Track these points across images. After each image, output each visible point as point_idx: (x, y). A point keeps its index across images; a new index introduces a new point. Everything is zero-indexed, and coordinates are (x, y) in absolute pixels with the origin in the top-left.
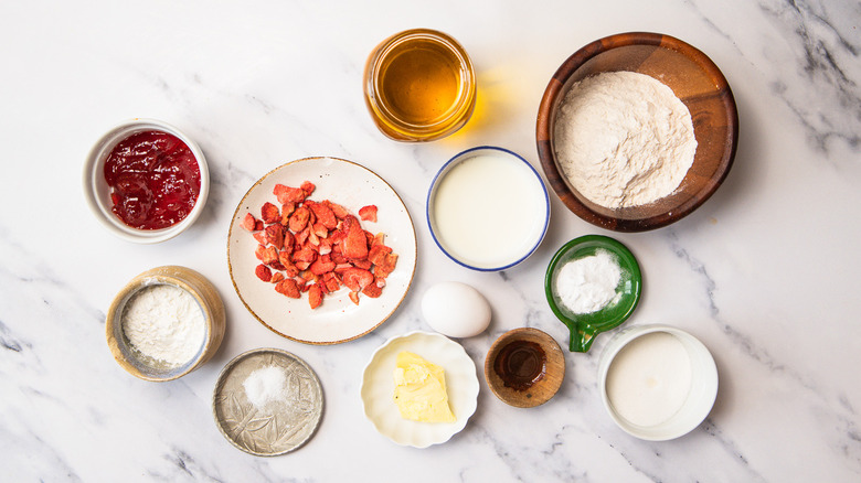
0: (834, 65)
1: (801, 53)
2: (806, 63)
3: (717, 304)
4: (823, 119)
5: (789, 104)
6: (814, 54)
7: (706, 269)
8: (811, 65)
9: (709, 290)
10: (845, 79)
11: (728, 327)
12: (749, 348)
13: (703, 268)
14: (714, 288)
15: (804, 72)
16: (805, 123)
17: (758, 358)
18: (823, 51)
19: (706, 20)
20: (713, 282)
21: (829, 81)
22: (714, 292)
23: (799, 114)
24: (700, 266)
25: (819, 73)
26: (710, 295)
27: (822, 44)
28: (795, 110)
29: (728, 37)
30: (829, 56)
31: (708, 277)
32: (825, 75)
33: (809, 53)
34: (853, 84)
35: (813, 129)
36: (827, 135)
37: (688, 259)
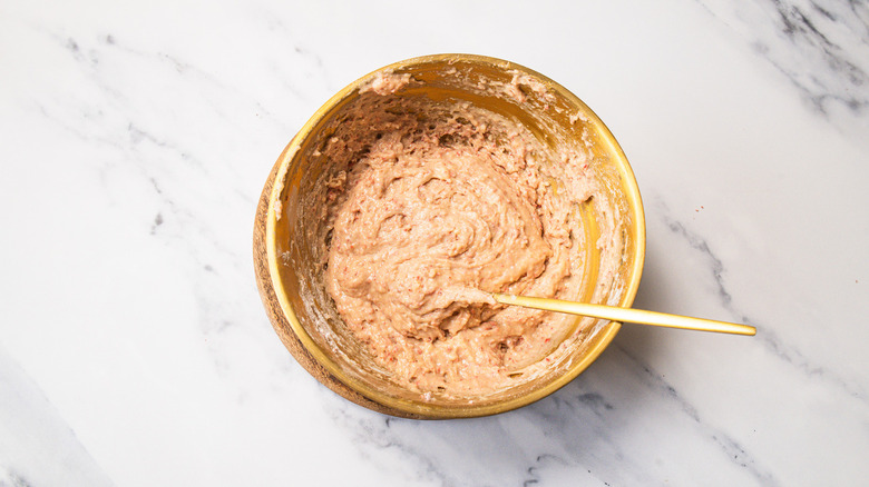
0: (814, 29)
1: (777, 17)
2: (784, 27)
3: (728, 290)
4: (815, 80)
5: (775, 65)
6: (789, 17)
7: (709, 246)
8: (790, 28)
9: (715, 272)
10: (827, 42)
11: (744, 320)
12: (775, 346)
13: (705, 244)
14: (721, 270)
15: (783, 34)
16: (797, 84)
17: (789, 359)
18: (798, 16)
20: (720, 262)
21: (812, 43)
22: (722, 274)
23: (788, 75)
24: (700, 242)
25: (798, 35)
26: (718, 278)
27: (796, 9)
28: (782, 71)
30: (806, 21)
31: (712, 255)
32: (807, 38)
33: (784, 18)
34: (838, 47)
35: (806, 90)
36: (823, 97)
37: (685, 234)
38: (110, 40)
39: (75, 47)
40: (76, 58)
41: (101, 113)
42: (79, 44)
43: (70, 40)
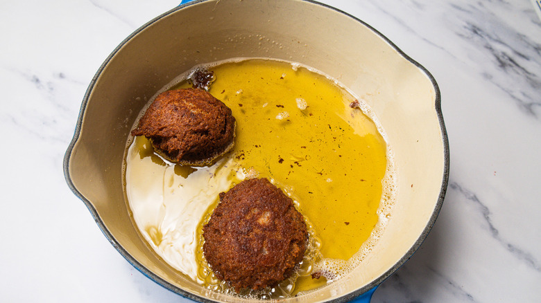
0: (517, 65)
1: (494, 59)
2: (498, 64)
3: (495, 226)
4: (524, 94)
5: (498, 85)
6: (501, 58)
7: (478, 197)
8: (503, 65)
9: (485, 214)
10: (527, 72)
11: (509, 246)
12: (532, 262)
13: (475, 196)
14: (488, 213)
15: (499, 68)
16: (513, 97)
18: (506, 58)
19: (425, 39)
20: (487, 208)
21: (518, 73)
22: (489, 216)
23: (507, 92)
24: (472, 195)
25: (508, 68)
26: (487, 218)
27: (504, 54)
28: (503, 89)
29: (442, 48)
30: (511, 60)
31: (481, 204)
32: (514, 70)
33: (498, 59)
34: (534, 75)
35: (519, 100)
36: (531, 104)
37: (461, 190)
38: (61, 76)
39: (37, 81)
40: (38, 87)
41: (54, 121)
42: (40, 79)
43: (34, 76)
